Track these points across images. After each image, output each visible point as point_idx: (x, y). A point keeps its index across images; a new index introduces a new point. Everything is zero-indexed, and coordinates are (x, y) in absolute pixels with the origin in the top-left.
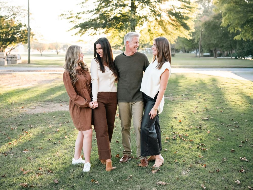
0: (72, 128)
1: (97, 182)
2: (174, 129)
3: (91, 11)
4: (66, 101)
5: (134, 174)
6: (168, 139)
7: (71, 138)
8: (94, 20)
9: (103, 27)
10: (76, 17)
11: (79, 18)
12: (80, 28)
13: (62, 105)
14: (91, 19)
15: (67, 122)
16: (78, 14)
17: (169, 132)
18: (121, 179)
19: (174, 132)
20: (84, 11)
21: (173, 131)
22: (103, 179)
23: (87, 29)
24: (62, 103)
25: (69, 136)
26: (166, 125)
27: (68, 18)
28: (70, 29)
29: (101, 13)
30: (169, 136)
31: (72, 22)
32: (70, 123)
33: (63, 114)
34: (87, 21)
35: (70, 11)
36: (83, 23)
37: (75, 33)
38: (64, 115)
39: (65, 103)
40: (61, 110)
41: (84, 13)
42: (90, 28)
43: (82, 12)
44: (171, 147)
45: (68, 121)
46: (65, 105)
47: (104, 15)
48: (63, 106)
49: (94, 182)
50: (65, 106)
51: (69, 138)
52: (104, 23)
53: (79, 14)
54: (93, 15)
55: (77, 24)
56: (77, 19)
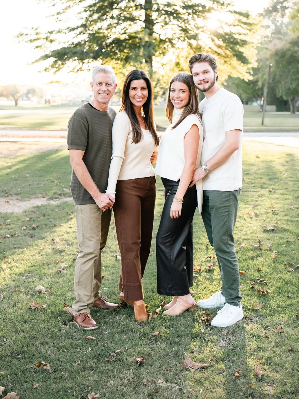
0: (19, 248)
1: (48, 367)
2: (211, 250)
3: (73, 29)
4: (17, 194)
5: (125, 347)
6: (198, 271)
7: (13, 268)
8: (79, 44)
9: (95, 58)
10: (47, 38)
11: (51, 41)
12: (53, 59)
13: (8, 202)
14: (73, 44)
15: (12, 236)
16: (49, 34)
17: (201, 255)
18: (97, 357)
19: (210, 256)
20: (60, 28)
21: (209, 253)
22: (61, 360)
23: (67, 62)
24: (10, 197)
25: (10, 265)
26: (197, 242)
27: (31, 41)
28: (34, 61)
29: (91, 32)
30: (200, 264)
31: (39, 49)
32: (18, 238)
33: (8, 219)
34: (66, 45)
35: (35, 28)
36: (58, 50)
37: (45, 68)
38: (9, 221)
39: (15, 197)
40: (5, 212)
41: (59, 32)
42: (71, 60)
43: (58, 30)
44: (202, 287)
45: (15, 234)
46: (15, 202)
47: (96, 35)
48: (10, 204)
49: (42, 366)
50: (14, 204)
51: (10, 268)
52: (97, 50)
53: (51, 33)
54: (78, 35)
55: (48, 52)
56: (48, 43)
